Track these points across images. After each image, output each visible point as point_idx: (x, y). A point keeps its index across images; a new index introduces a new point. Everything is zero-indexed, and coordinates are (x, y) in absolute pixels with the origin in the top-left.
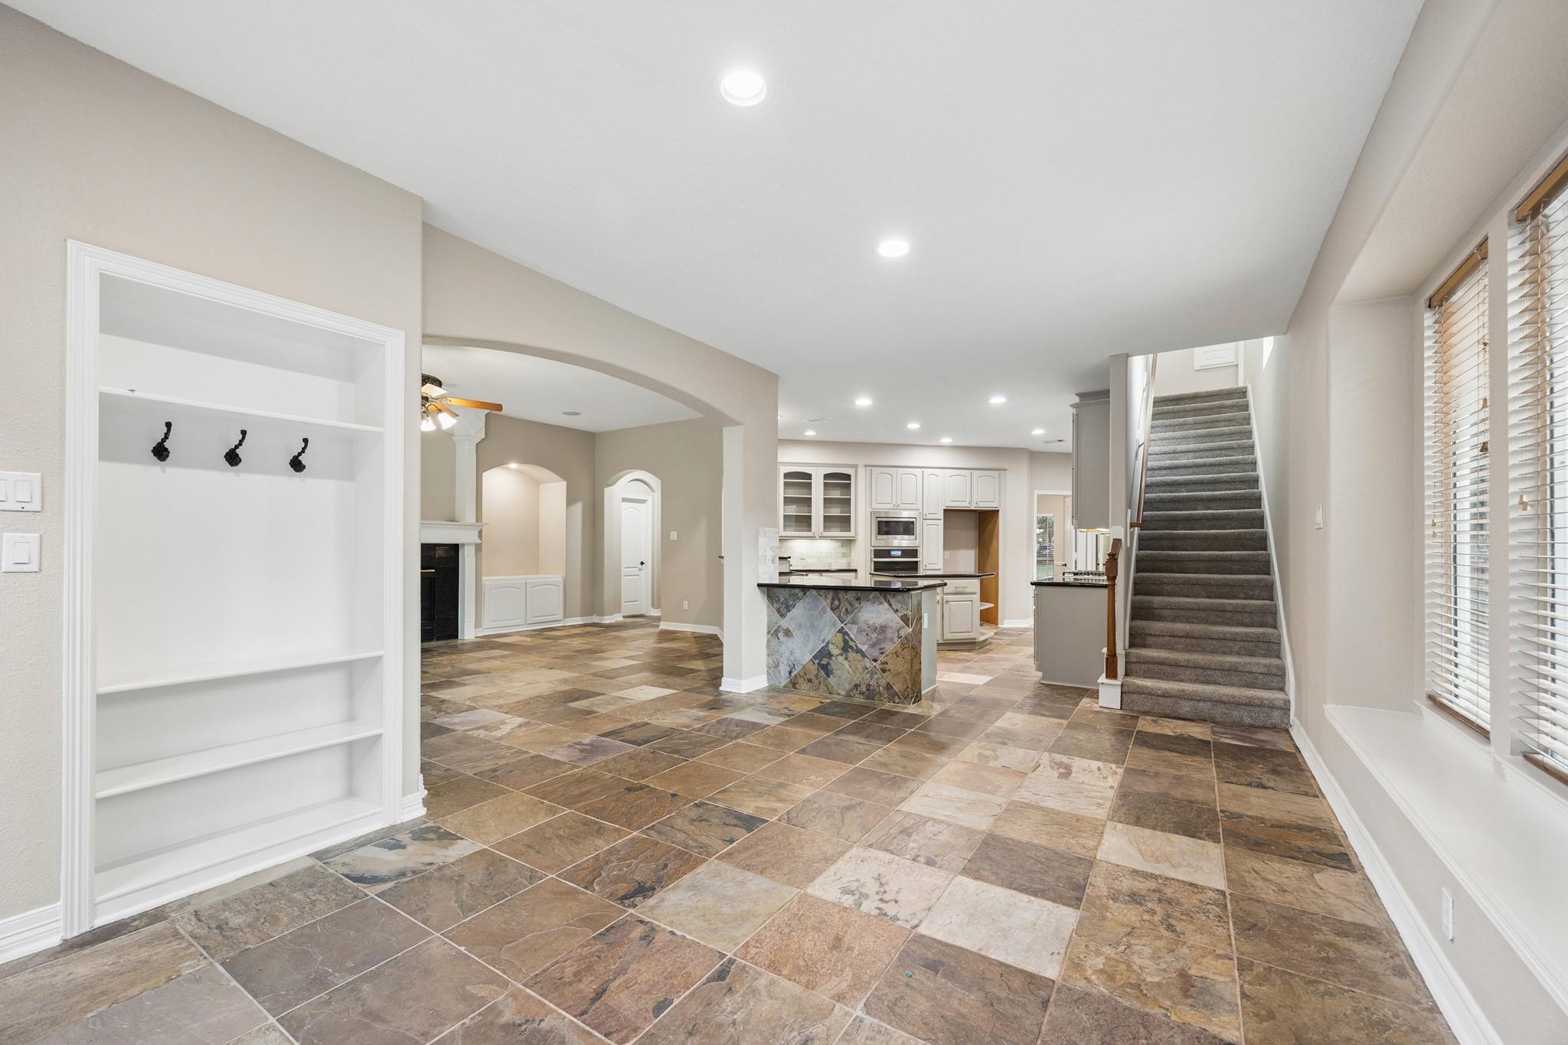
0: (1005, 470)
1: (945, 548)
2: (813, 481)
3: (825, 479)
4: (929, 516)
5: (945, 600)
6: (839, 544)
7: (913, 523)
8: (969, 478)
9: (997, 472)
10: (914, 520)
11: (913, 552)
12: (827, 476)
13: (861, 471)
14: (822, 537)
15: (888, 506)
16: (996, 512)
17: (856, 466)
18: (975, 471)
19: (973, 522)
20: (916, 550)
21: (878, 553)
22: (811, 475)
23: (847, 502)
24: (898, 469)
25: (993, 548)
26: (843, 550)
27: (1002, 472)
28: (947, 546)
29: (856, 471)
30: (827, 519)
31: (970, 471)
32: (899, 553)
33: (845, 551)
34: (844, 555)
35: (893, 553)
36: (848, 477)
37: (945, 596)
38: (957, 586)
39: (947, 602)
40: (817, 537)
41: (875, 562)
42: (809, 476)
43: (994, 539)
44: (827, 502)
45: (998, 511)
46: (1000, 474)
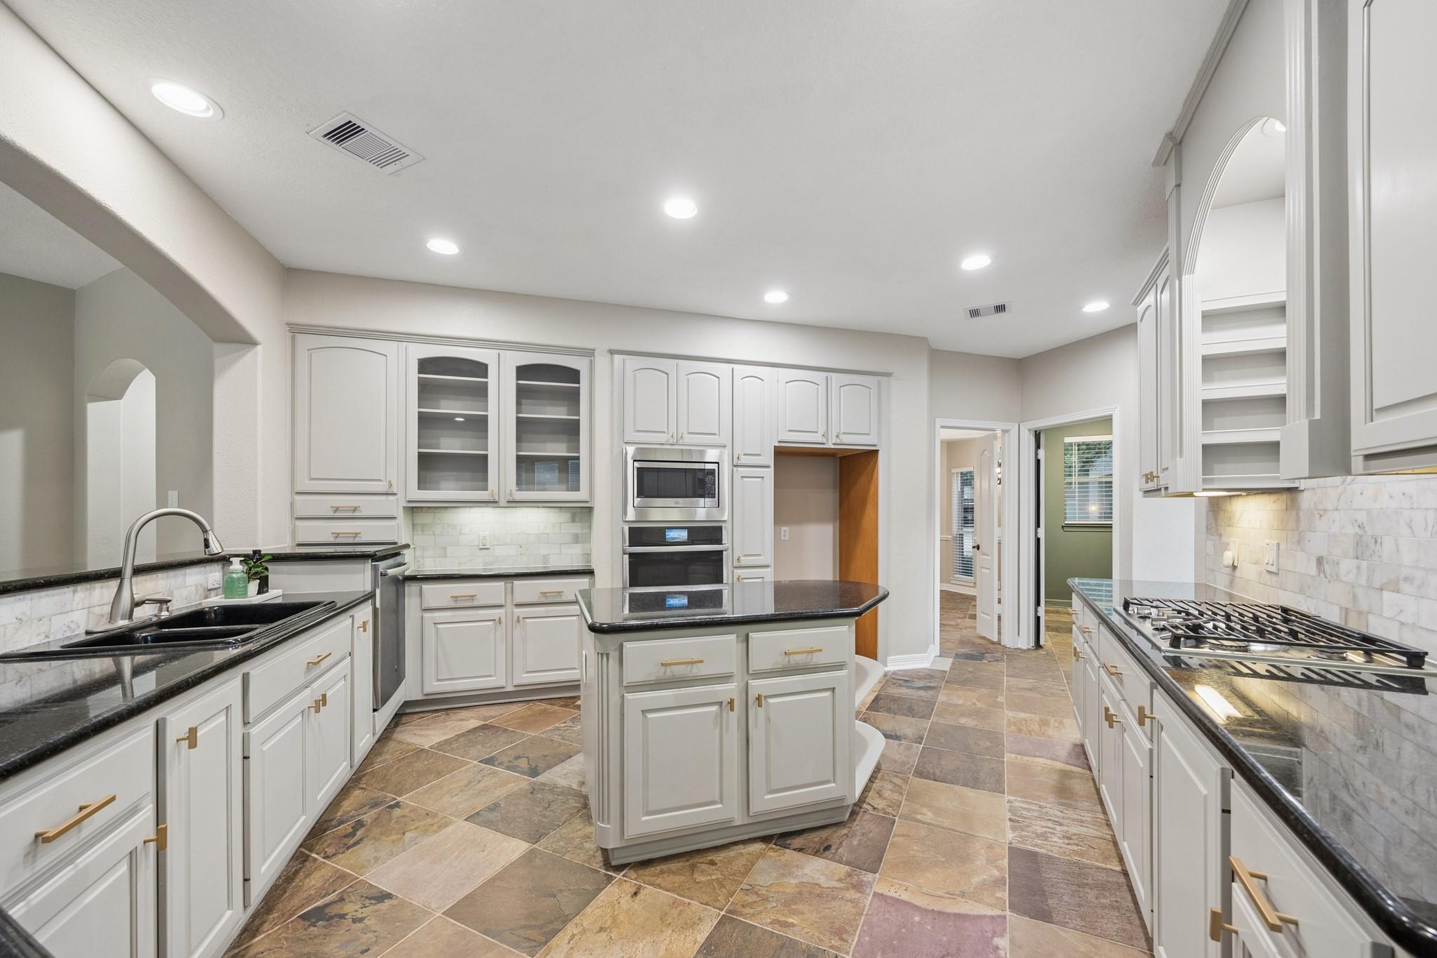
0: (888, 375)
1: (779, 519)
2: (492, 380)
3: (518, 378)
4: (744, 460)
5: (753, 694)
6: (566, 516)
7: (712, 472)
8: (822, 388)
9: (874, 379)
10: (714, 466)
11: (713, 533)
12: (523, 372)
13: (601, 362)
14: (513, 503)
15: (662, 438)
16: (870, 456)
17: (589, 353)
18: (834, 375)
19: (827, 474)
20: (720, 528)
21: (638, 535)
22: (486, 366)
23: (571, 430)
24: (681, 362)
25: (866, 523)
26: (576, 528)
27: (885, 379)
28: (781, 517)
29: (592, 364)
30: (525, 464)
31: (823, 375)
32: (683, 535)
33: (579, 531)
34: (576, 539)
35: (671, 535)
36: (574, 375)
37: (752, 683)
38: (790, 648)
39: (759, 698)
40: (503, 503)
41: (631, 555)
42: (480, 369)
43: (869, 507)
44: (525, 428)
45: (877, 451)
46: (879, 383)
